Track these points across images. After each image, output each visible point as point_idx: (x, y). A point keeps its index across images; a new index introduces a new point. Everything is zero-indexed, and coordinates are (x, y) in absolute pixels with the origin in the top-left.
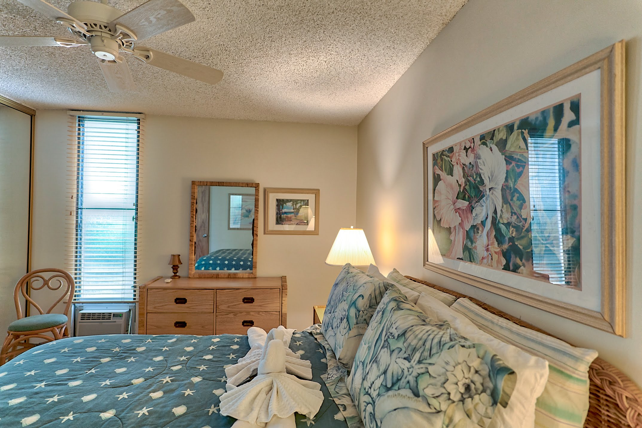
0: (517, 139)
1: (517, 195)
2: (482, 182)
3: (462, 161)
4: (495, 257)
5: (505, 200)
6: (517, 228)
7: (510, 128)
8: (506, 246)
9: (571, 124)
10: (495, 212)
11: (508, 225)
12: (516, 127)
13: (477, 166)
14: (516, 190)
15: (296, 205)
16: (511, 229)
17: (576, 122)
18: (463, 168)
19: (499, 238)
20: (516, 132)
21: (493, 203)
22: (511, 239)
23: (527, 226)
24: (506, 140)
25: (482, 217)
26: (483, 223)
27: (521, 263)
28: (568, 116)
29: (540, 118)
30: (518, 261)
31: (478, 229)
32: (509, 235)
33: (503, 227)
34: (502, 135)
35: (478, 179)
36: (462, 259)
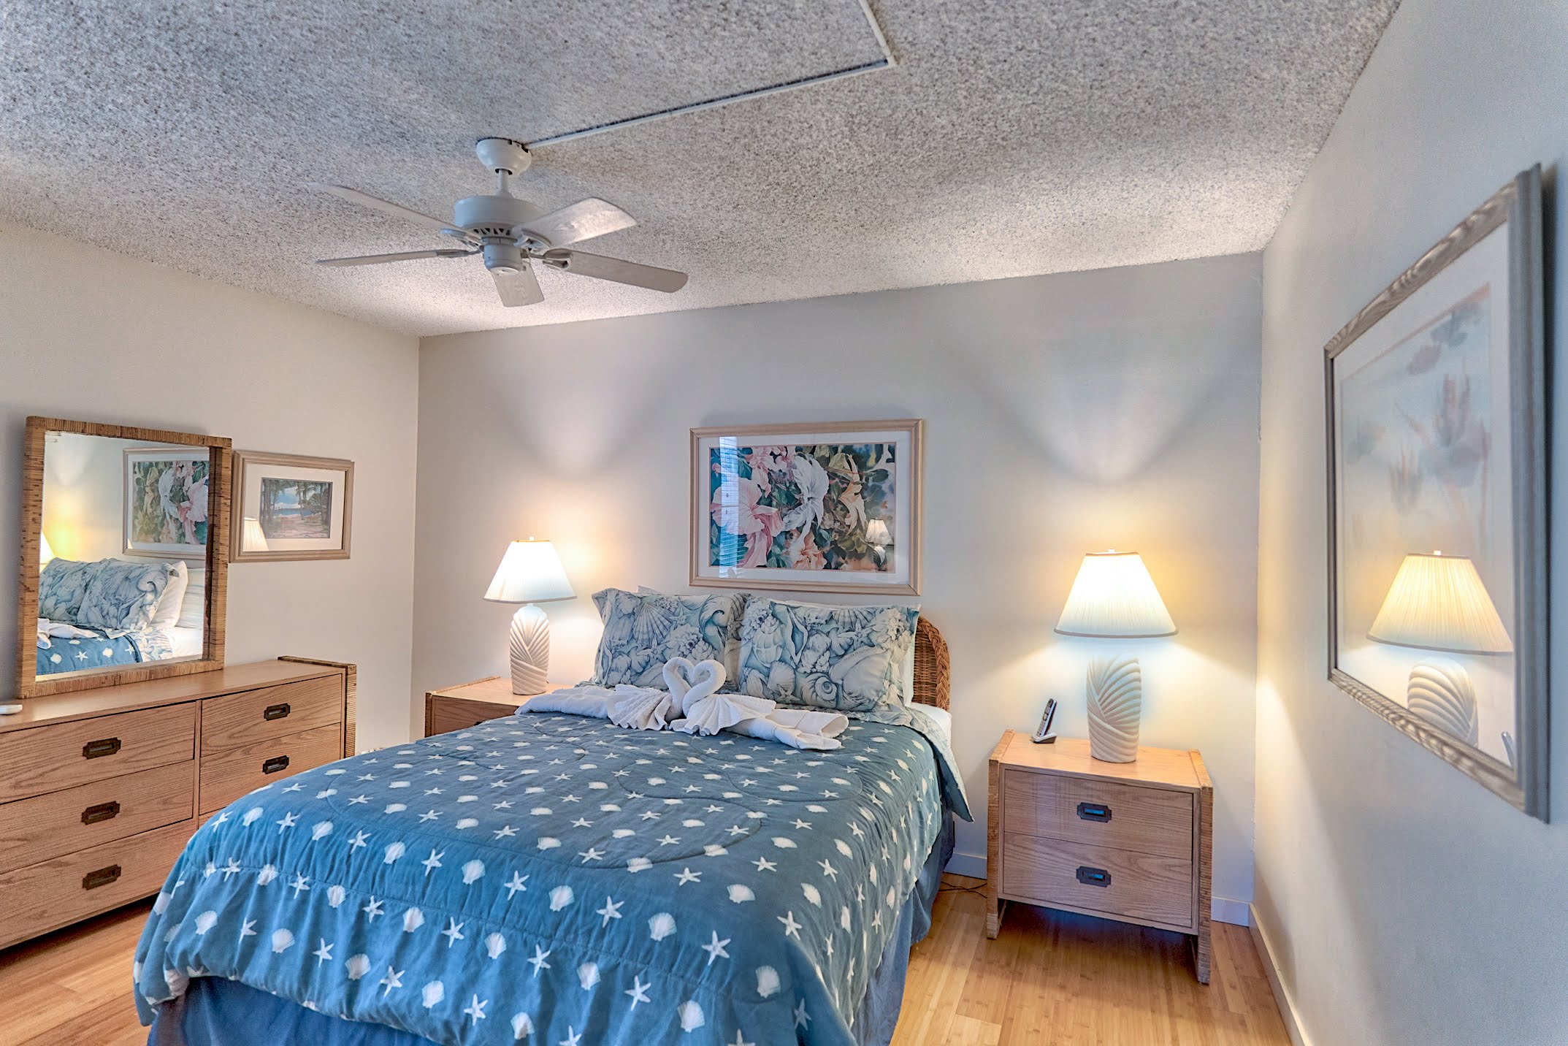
0: (841, 460)
1: (840, 506)
2: (799, 491)
3: (768, 466)
4: (814, 559)
5: (827, 509)
6: (840, 533)
7: (834, 449)
8: (827, 549)
9: (888, 461)
10: (815, 519)
11: (830, 530)
12: (840, 450)
13: (792, 475)
14: (840, 502)
15: (305, 493)
16: (834, 534)
17: (892, 460)
18: (769, 474)
19: (819, 541)
20: (839, 454)
21: (813, 511)
22: (834, 543)
23: (850, 531)
24: (829, 458)
25: (798, 524)
26: (800, 530)
27: (842, 561)
28: (886, 455)
29: (864, 449)
30: (841, 560)
31: (792, 535)
32: (832, 539)
33: (825, 534)
34: (826, 453)
35: (793, 487)
36: (765, 566)
